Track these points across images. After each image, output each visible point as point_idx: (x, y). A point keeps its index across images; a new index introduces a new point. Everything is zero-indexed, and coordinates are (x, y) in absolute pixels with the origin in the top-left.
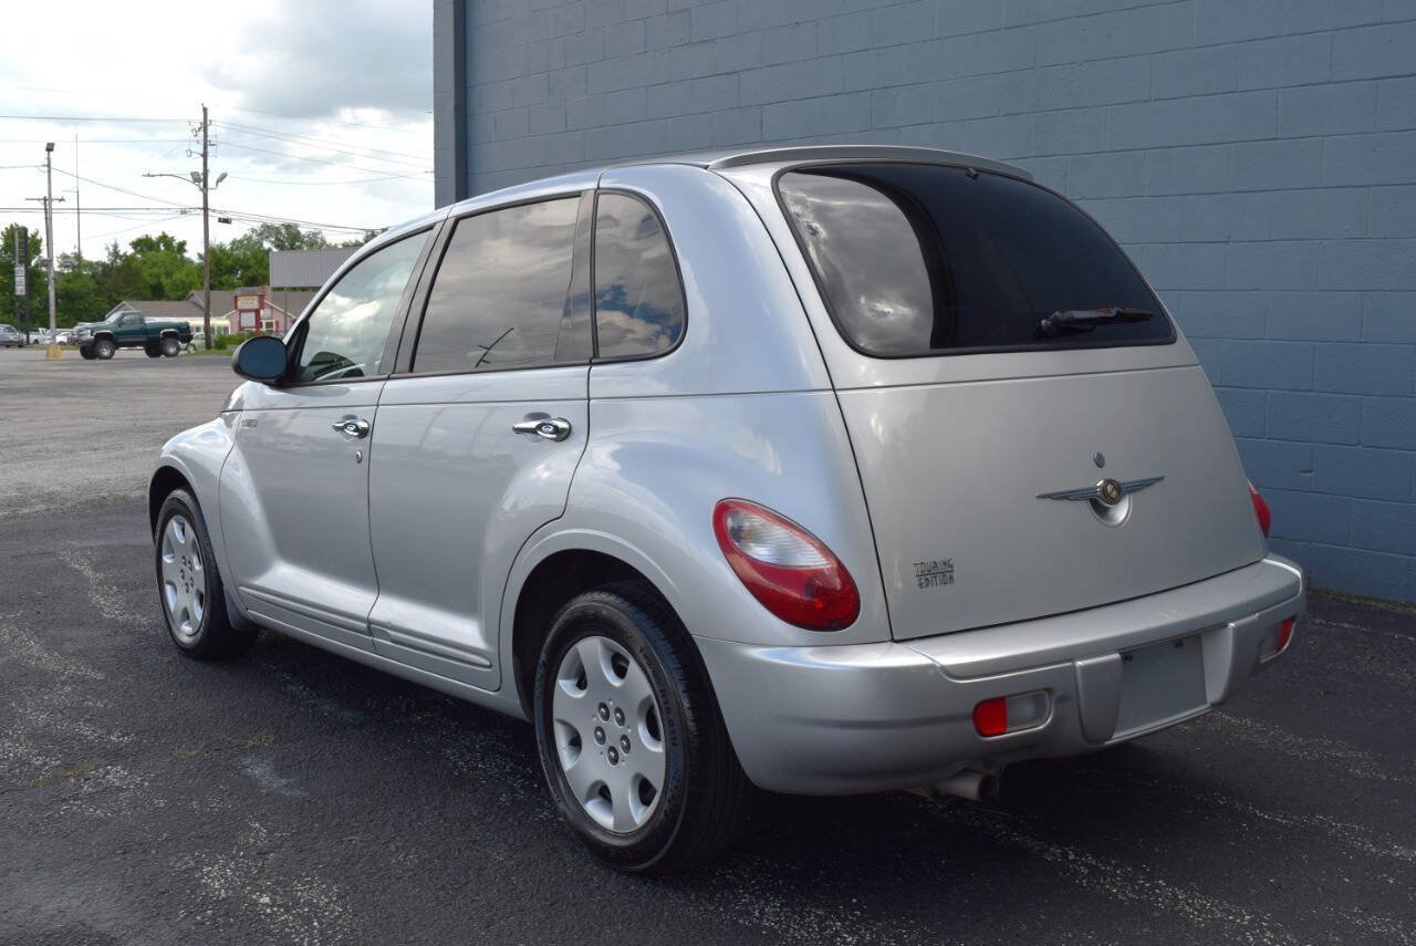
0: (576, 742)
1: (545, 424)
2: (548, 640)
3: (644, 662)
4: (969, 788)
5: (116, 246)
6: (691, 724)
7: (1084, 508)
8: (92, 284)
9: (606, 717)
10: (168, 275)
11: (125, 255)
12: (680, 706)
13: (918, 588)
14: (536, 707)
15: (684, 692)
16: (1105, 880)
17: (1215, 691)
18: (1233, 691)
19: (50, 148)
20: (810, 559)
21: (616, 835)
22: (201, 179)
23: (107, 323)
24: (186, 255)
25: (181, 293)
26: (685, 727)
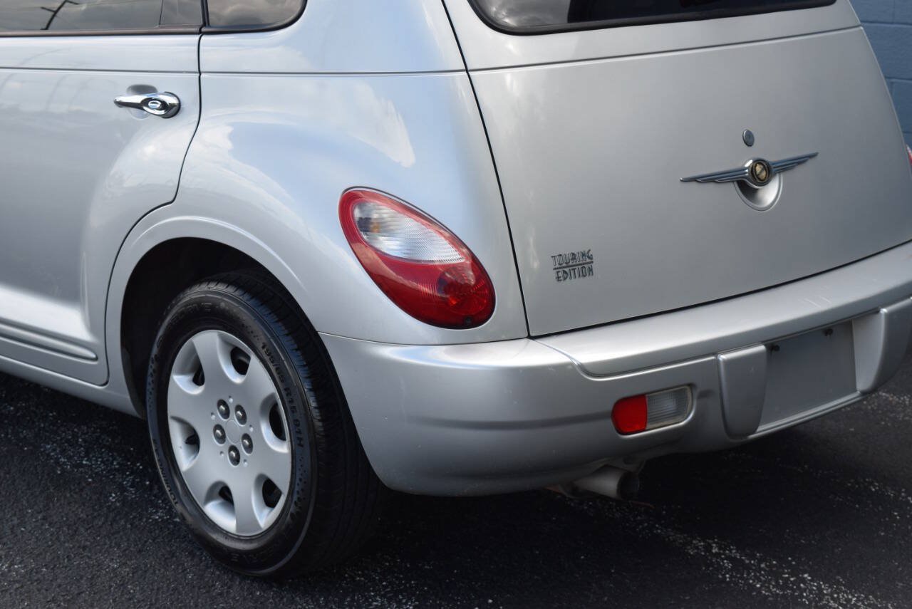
0: (193, 441)
1: (150, 99)
2: (161, 333)
3: (267, 358)
4: (609, 485)
6: (318, 424)
7: (732, 190)
9: (226, 414)
12: (305, 405)
13: (555, 281)
14: (148, 404)
15: (310, 390)
16: (748, 574)
17: (864, 381)
18: (884, 379)
20: (442, 253)
21: (238, 539)
26: (311, 426)
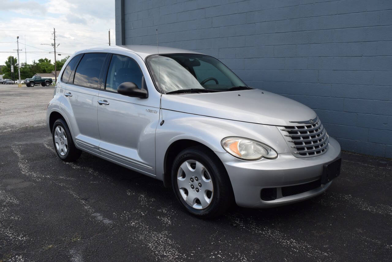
5: (34, 61)
8: (29, 70)
10: (47, 67)
11: (37, 63)
19: (18, 38)
22: (54, 45)
23: (32, 78)
24: (51, 63)
25: (50, 72)
